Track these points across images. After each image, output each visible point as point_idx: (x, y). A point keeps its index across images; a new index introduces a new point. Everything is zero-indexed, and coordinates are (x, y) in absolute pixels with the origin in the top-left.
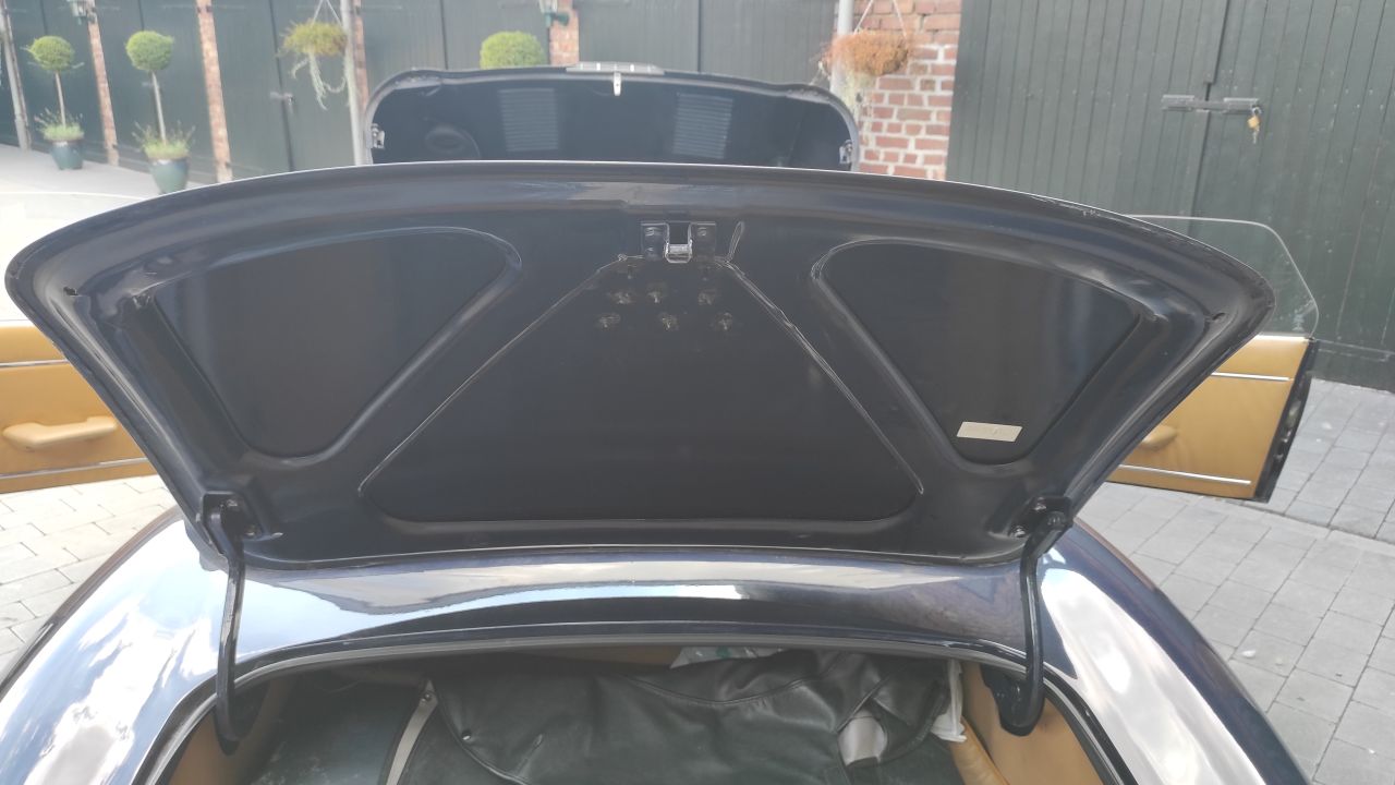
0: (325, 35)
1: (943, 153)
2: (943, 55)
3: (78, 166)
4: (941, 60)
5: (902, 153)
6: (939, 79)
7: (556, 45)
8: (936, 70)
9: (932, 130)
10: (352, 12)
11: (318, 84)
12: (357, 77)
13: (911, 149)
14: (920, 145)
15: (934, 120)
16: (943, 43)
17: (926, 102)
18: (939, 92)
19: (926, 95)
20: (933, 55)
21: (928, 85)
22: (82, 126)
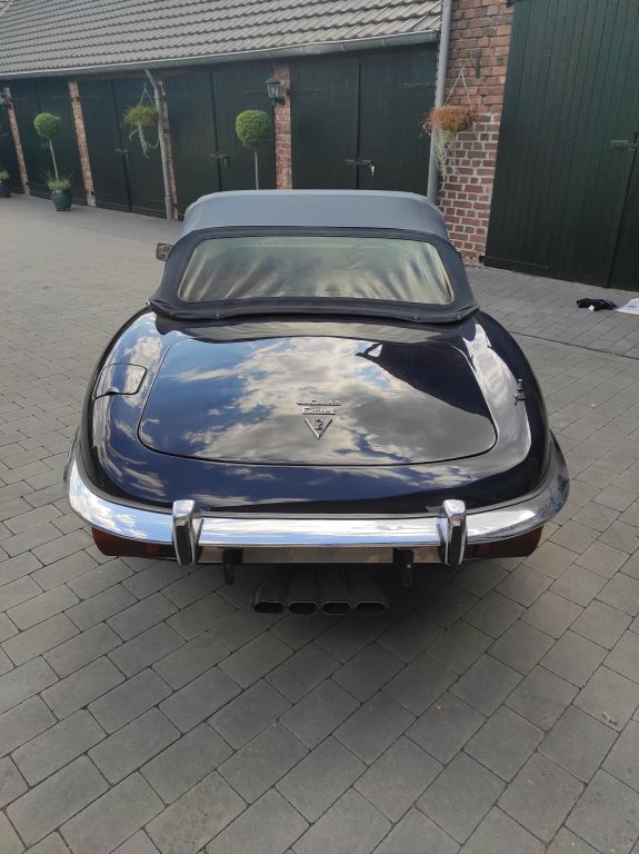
0: (147, 114)
1: (492, 177)
2: (494, 119)
3: (8, 196)
4: (492, 123)
5: (470, 177)
6: (491, 133)
7: (277, 117)
8: (490, 128)
9: (486, 164)
10: (160, 100)
11: (144, 144)
12: (165, 139)
13: (475, 175)
14: (480, 172)
15: (487, 158)
16: (493, 112)
17: (483, 146)
18: (491, 141)
19: (483, 143)
20: (488, 119)
21: (485, 137)
22: (9, 172)
